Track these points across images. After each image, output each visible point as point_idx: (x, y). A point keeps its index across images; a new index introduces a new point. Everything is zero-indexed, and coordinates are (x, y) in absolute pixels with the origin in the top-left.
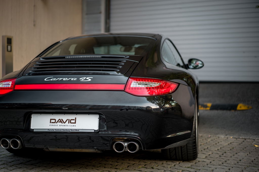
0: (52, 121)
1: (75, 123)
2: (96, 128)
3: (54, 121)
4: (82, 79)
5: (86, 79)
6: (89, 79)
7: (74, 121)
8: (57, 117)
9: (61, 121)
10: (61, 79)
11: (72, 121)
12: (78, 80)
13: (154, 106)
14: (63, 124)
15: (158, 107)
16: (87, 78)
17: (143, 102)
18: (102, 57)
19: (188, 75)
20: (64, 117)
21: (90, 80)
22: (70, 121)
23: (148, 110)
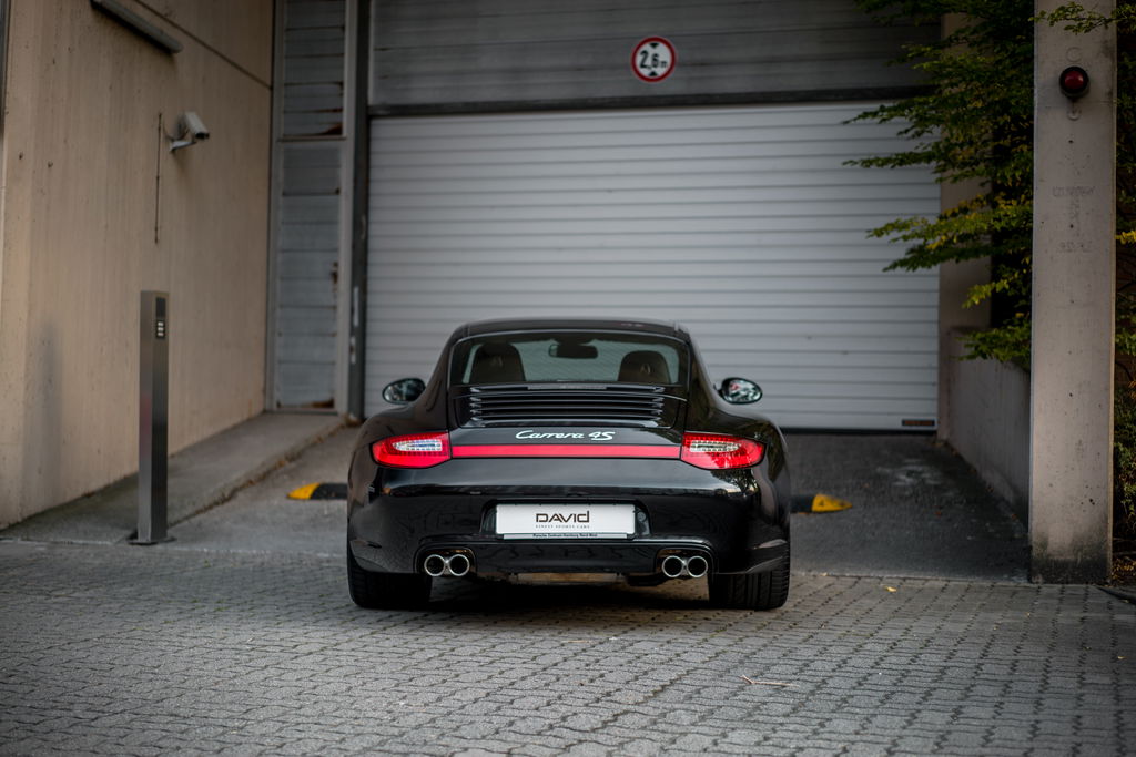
0: (540, 518)
1: (588, 521)
2: (631, 530)
3: (544, 518)
4: (595, 435)
5: (601, 436)
6: (608, 435)
7: (585, 518)
8: (551, 510)
9: (559, 518)
10: (550, 435)
11: (581, 518)
12: (586, 436)
13: (731, 488)
14: (564, 523)
15: (739, 490)
16: (604, 434)
17: (709, 482)
18: (609, 389)
19: (761, 425)
20: (566, 511)
21: (610, 438)
22: (577, 518)
23: (720, 496)
